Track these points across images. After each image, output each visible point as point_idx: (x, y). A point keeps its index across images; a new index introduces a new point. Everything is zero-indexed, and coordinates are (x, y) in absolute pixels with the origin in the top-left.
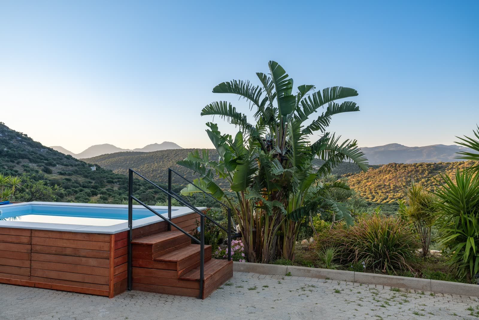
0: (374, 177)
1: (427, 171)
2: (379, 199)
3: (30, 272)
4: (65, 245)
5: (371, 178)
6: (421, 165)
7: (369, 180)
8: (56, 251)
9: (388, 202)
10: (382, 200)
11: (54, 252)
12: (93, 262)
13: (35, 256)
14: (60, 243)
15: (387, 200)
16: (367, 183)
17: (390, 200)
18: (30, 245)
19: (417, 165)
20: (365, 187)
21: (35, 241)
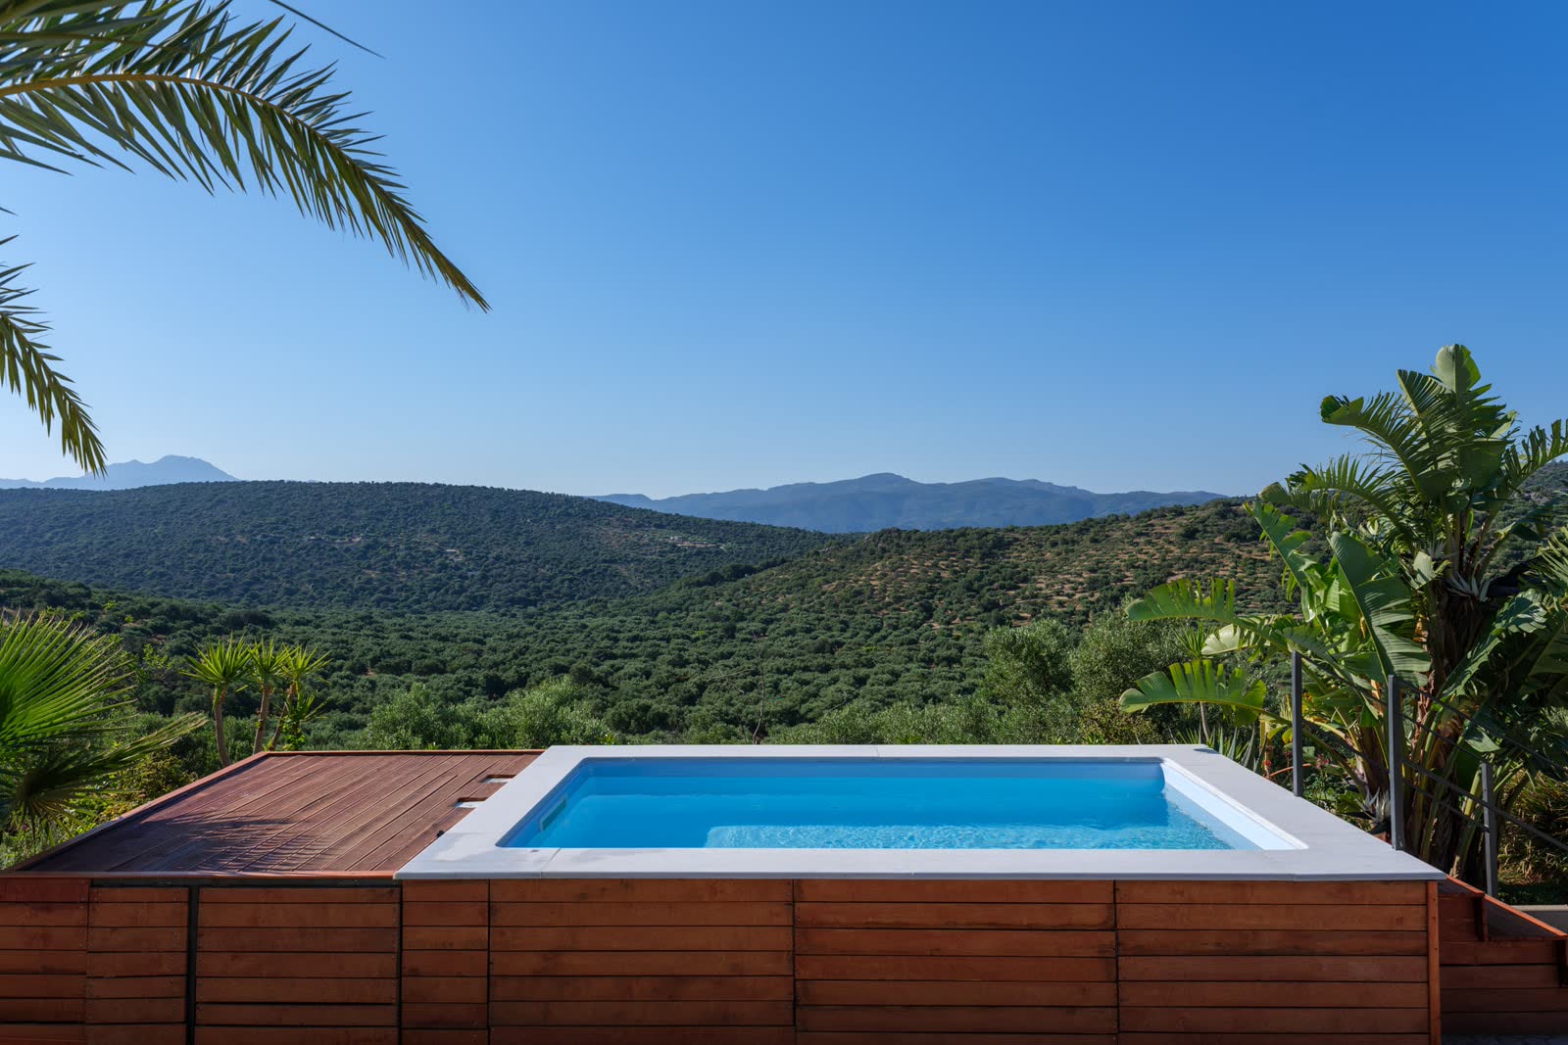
0: (843, 567)
1: (978, 551)
2: (861, 629)
3: (1118, 1021)
4: (1254, 923)
5: (835, 570)
6: (963, 534)
7: (830, 576)
8: (1218, 944)
9: (885, 638)
10: (868, 633)
11: (1210, 947)
12: (1361, 967)
13: (1130, 967)
14: (1240, 919)
15: (883, 633)
16: (826, 586)
17: (889, 631)
18: (1113, 933)
19: (954, 534)
20: (819, 597)
21: (1130, 916)
